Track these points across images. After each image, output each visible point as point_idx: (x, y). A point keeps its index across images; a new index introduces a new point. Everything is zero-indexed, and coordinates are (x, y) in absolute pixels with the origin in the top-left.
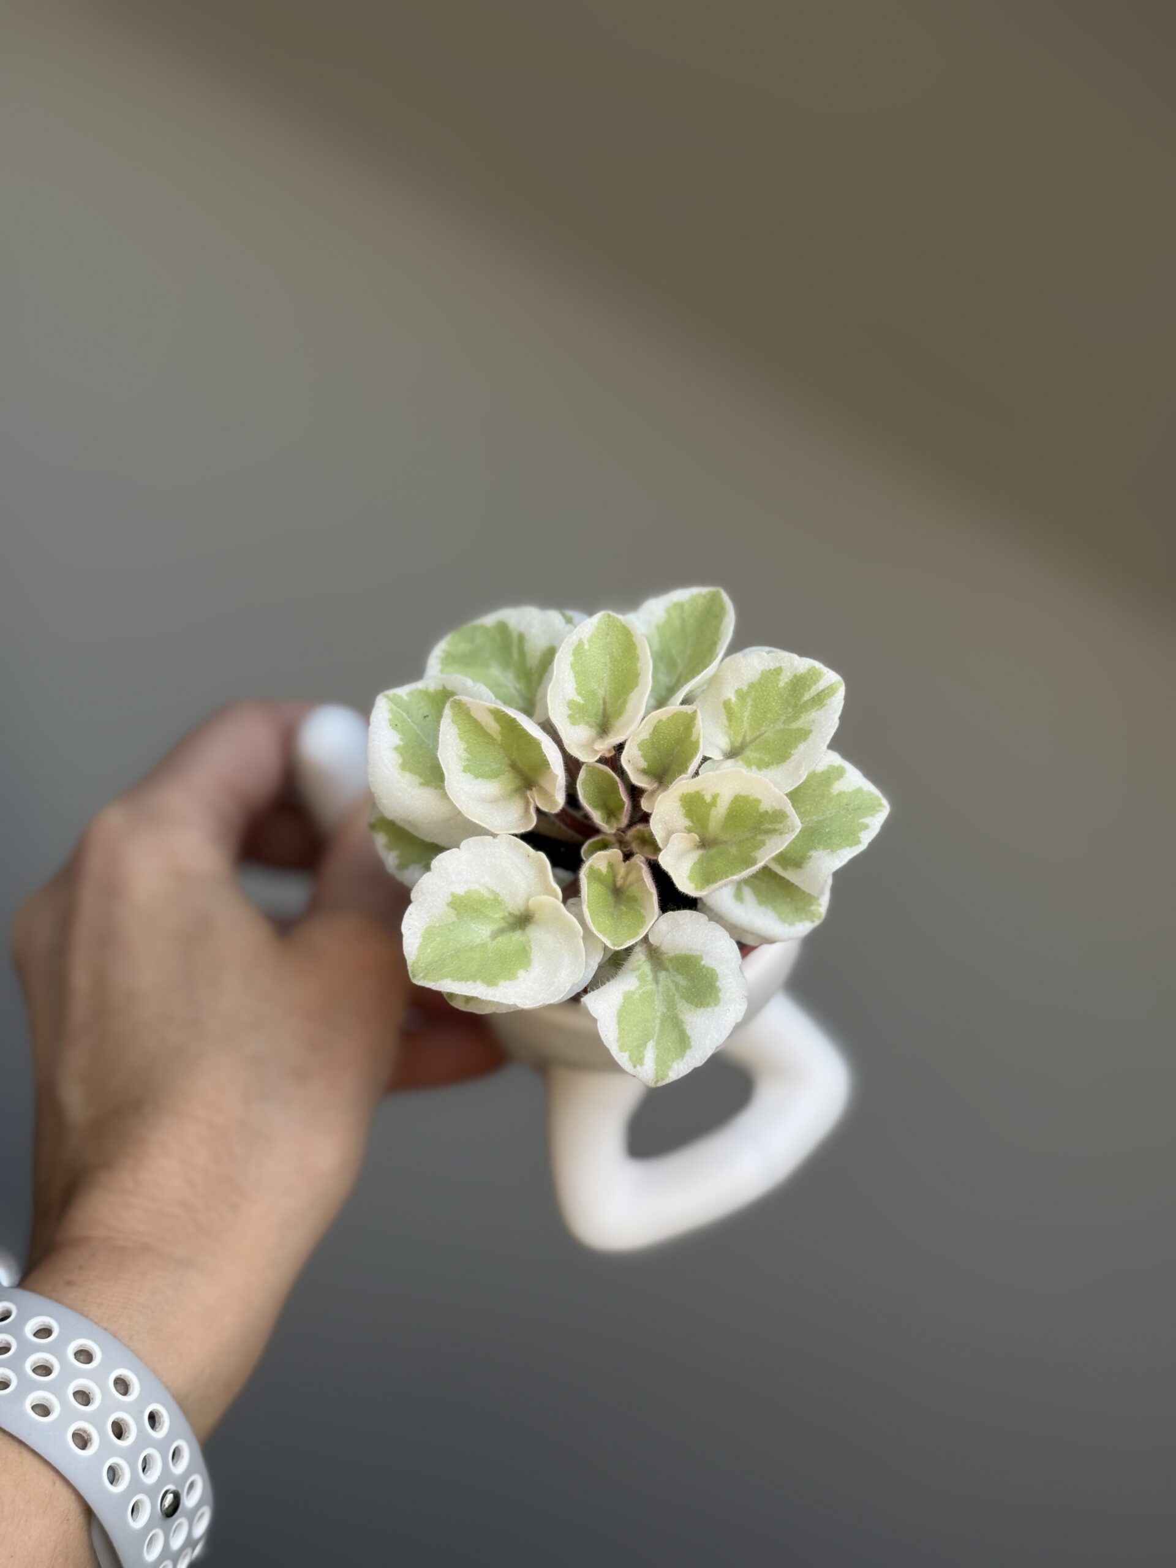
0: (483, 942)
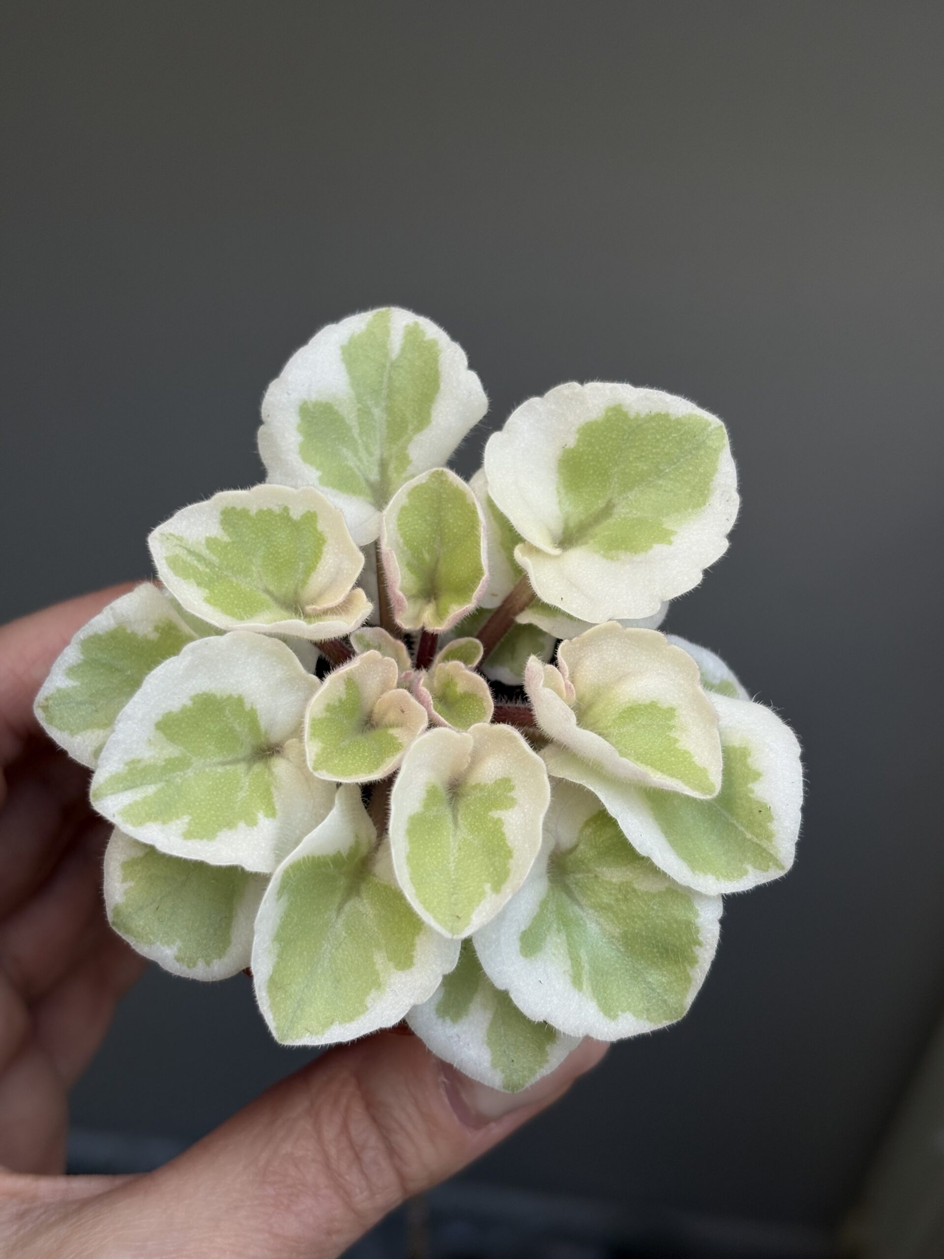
0: (625, 496)
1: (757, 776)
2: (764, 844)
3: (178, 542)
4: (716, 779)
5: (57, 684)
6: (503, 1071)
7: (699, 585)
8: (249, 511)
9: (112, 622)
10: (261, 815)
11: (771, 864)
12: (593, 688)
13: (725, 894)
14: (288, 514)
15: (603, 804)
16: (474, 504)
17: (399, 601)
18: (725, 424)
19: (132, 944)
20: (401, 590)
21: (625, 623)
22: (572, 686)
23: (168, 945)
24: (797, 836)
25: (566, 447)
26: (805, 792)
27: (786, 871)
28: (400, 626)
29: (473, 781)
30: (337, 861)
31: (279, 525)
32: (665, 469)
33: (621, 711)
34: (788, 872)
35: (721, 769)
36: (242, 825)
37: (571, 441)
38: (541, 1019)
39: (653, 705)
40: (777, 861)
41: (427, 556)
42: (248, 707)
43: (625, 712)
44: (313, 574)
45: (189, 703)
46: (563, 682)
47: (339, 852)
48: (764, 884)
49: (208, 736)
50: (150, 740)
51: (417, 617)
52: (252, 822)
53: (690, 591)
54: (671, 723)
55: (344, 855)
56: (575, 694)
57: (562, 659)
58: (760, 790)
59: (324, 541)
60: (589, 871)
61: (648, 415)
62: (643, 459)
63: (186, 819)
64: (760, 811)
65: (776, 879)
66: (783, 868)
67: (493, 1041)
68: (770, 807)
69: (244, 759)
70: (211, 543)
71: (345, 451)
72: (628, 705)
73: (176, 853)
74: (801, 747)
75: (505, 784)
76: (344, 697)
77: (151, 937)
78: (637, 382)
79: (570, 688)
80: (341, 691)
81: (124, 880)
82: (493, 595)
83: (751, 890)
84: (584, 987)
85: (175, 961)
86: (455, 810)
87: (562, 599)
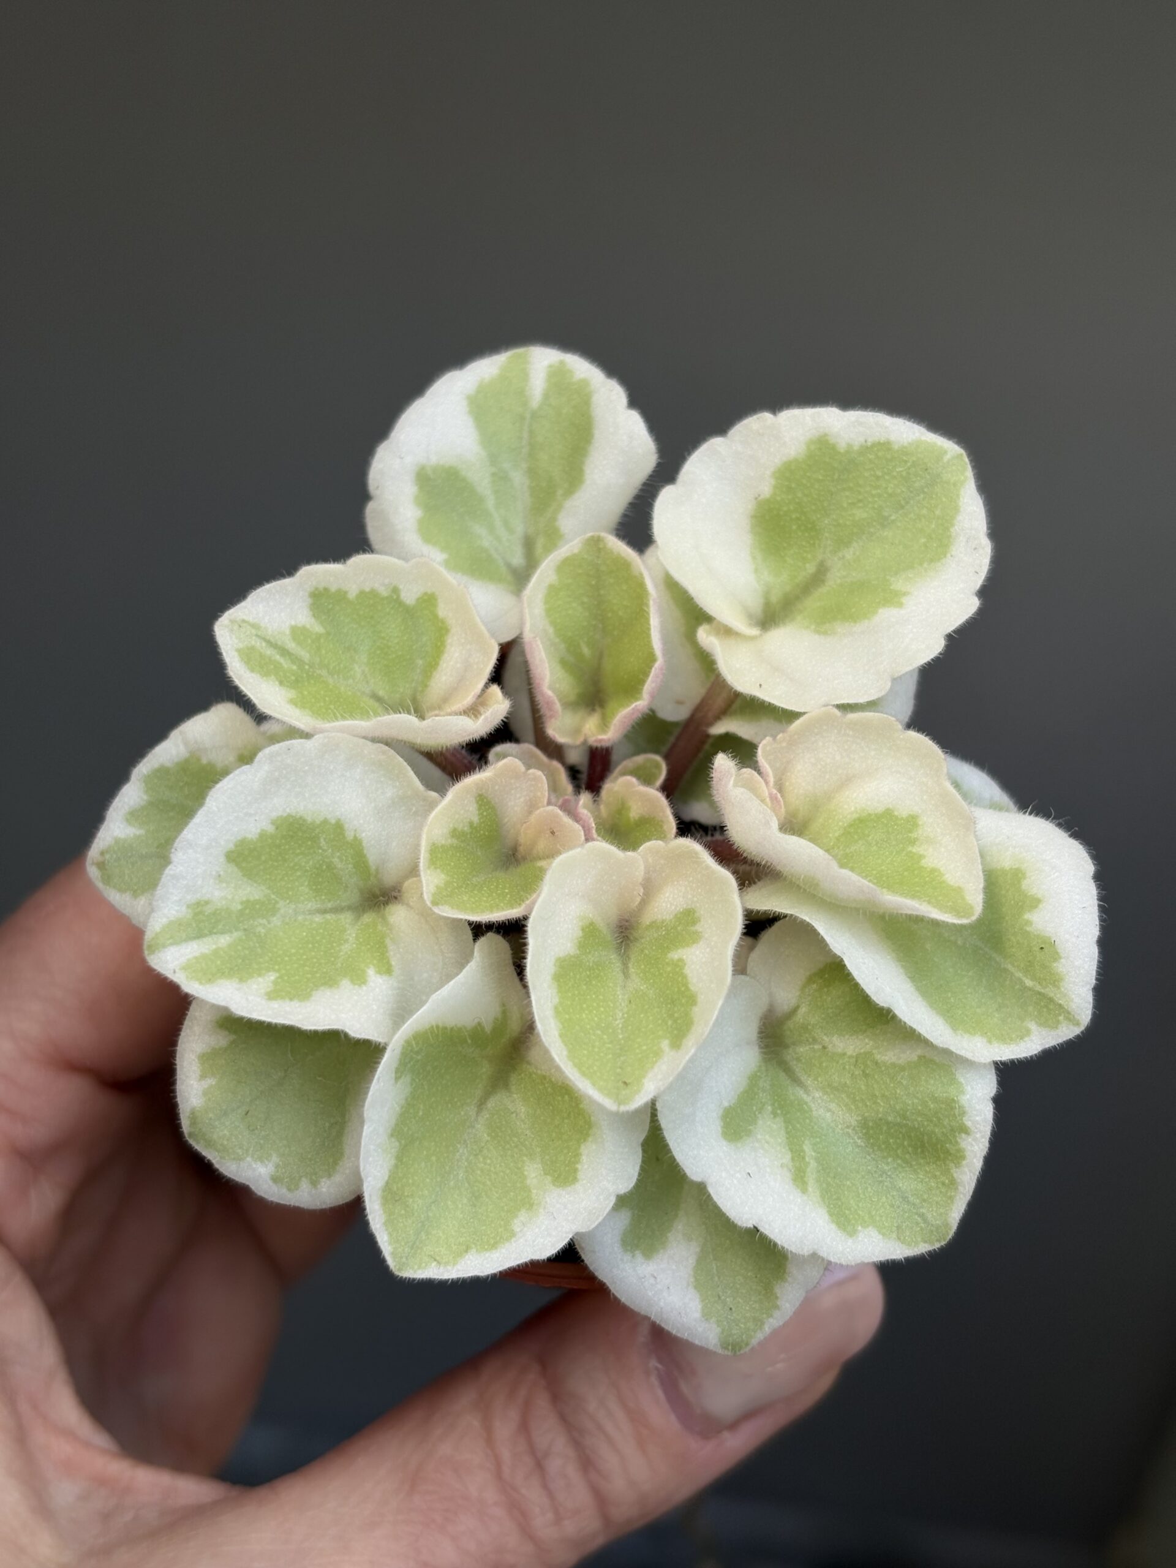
0: (840, 554)
1: (1035, 903)
2: (1050, 991)
3: (254, 631)
4: (975, 900)
5: (116, 834)
6: (718, 1322)
7: (940, 654)
8: (346, 593)
9: (182, 748)
10: (371, 972)
11: (1061, 1018)
12: (808, 799)
13: (1001, 1062)
14: (398, 596)
15: (822, 937)
16: (641, 574)
17: (549, 704)
18: (966, 452)
19: (214, 1161)
20: (550, 688)
21: (845, 708)
22: (779, 795)
23: (262, 1162)
24: (1094, 978)
25: (760, 498)
26: (1102, 920)
27: (1082, 1028)
28: (553, 739)
29: (647, 919)
30: (477, 1036)
31: (388, 610)
32: (890, 516)
33: (845, 825)
34: (1085, 1029)
35: (982, 886)
36: (345, 983)
37: (766, 489)
38: (750, 1225)
39: (888, 814)
40: (1069, 1013)
41: (586, 651)
42: (350, 835)
43: (851, 826)
44: (434, 673)
45: (271, 829)
46: (766, 791)
47: (479, 1024)
48: (1054, 1047)
49: (299, 873)
50: (219, 876)
51: (577, 731)
52: (359, 979)
53: (929, 662)
54: (913, 835)
55: (488, 1029)
56: (783, 807)
57: (763, 761)
58: (1040, 921)
59: (447, 631)
60: (815, 1041)
61: (861, 446)
62: (861, 505)
63: (272, 976)
64: (1042, 948)
65: (1070, 1039)
66: (1078, 1024)
67: (702, 1280)
68: (1054, 941)
69: (349, 908)
70: (298, 633)
71: (479, 530)
72: (855, 816)
73: (256, 1016)
74: (1094, 864)
75: (688, 917)
76: (476, 819)
77: (240, 1152)
78: (846, 404)
79: (776, 798)
80: (471, 813)
81: (203, 1077)
82: (680, 703)
83: (1036, 1055)
84: (810, 1189)
85: (271, 1183)
86: (625, 959)
87: (760, 685)
